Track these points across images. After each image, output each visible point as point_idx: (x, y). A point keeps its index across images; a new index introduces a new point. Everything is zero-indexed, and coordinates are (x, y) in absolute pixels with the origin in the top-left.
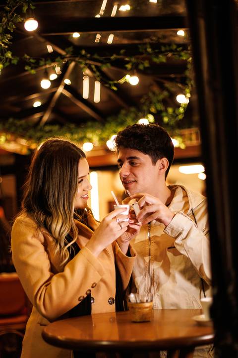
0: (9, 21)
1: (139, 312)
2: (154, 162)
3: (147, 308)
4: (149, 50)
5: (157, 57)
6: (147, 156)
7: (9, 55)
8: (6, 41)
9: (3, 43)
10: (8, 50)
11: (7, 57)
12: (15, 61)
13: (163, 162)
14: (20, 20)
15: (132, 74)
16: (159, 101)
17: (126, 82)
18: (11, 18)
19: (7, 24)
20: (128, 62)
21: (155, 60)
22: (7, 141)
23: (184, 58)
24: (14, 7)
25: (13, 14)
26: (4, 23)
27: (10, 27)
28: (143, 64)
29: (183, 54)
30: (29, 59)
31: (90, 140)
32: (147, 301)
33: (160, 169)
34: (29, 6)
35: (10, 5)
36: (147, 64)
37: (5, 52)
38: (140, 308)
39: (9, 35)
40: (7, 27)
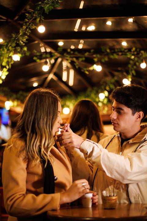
0: (27, 28)
1: (109, 202)
2: (133, 114)
3: (114, 200)
4: (108, 51)
5: (113, 55)
6: (129, 109)
7: (25, 49)
8: (25, 40)
9: (22, 41)
10: (25, 46)
11: (24, 50)
12: (28, 54)
13: (140, 114)
14: (34, 27)
15: (97, 64)
16: (111, 83)
17: (94, 69)
18: (29, 26)
19: (26, 30)
20: (95, 57)
21: (112, 57)
22: (18, 105)
23: (129, 56)
24: (31, 19)
25: (30, 24)
26: (24, 29)
27: (27, 32)
28: (104, 59)
29: (128, 54)
30: (36, 53)
31: (68, 107)
32: (114, 196)
33: (137, 118)
34: (41, 18)
35: (28, 19)
36: (106, 59)
37: (23, 47)
38: (109, 200)
39: (26, 37)
40: (25, 32)
